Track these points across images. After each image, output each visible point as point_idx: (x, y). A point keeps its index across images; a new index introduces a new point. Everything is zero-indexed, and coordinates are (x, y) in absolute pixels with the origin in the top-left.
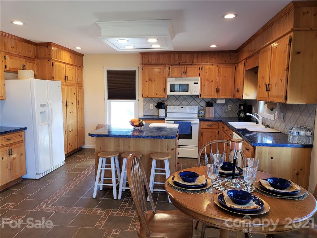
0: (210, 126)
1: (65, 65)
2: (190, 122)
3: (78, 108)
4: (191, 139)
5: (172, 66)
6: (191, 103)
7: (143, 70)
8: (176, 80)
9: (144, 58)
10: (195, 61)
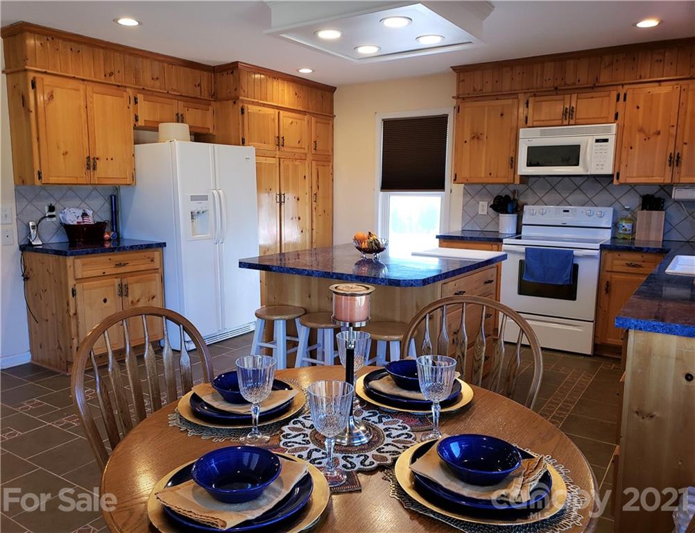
0: (634, 266)
1: (279, 113)
2: (572, 251)
3: (314, 209)
4: (574, 299)
5: (535, 95)
6: (596, 200)
7: (458, 112)
8: (543, 134)
9: (463, 81)
10: (604, 78)
